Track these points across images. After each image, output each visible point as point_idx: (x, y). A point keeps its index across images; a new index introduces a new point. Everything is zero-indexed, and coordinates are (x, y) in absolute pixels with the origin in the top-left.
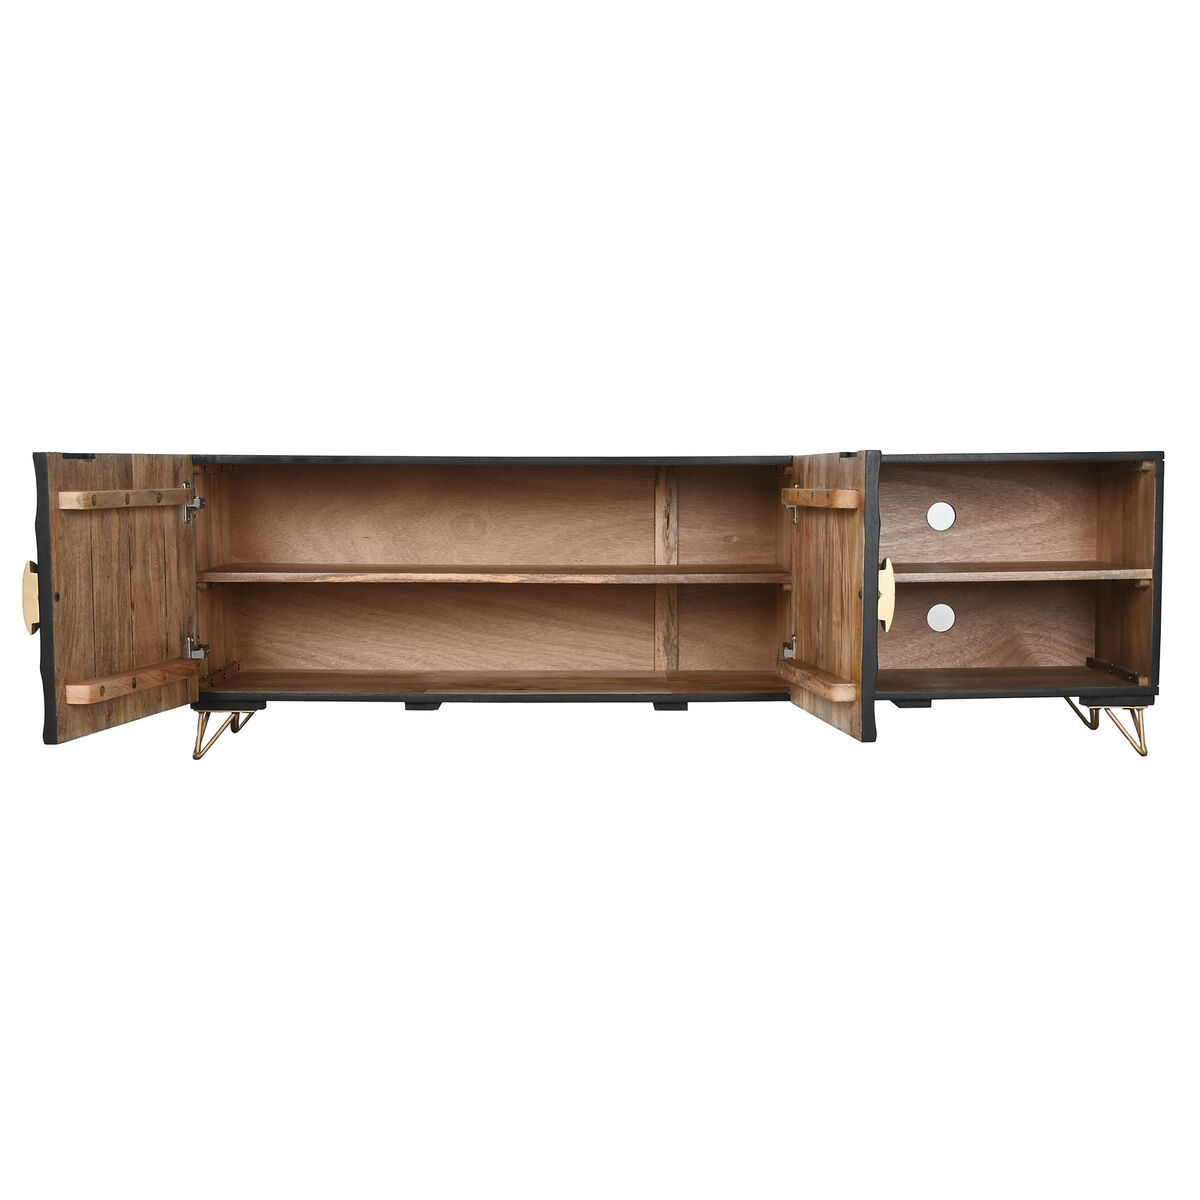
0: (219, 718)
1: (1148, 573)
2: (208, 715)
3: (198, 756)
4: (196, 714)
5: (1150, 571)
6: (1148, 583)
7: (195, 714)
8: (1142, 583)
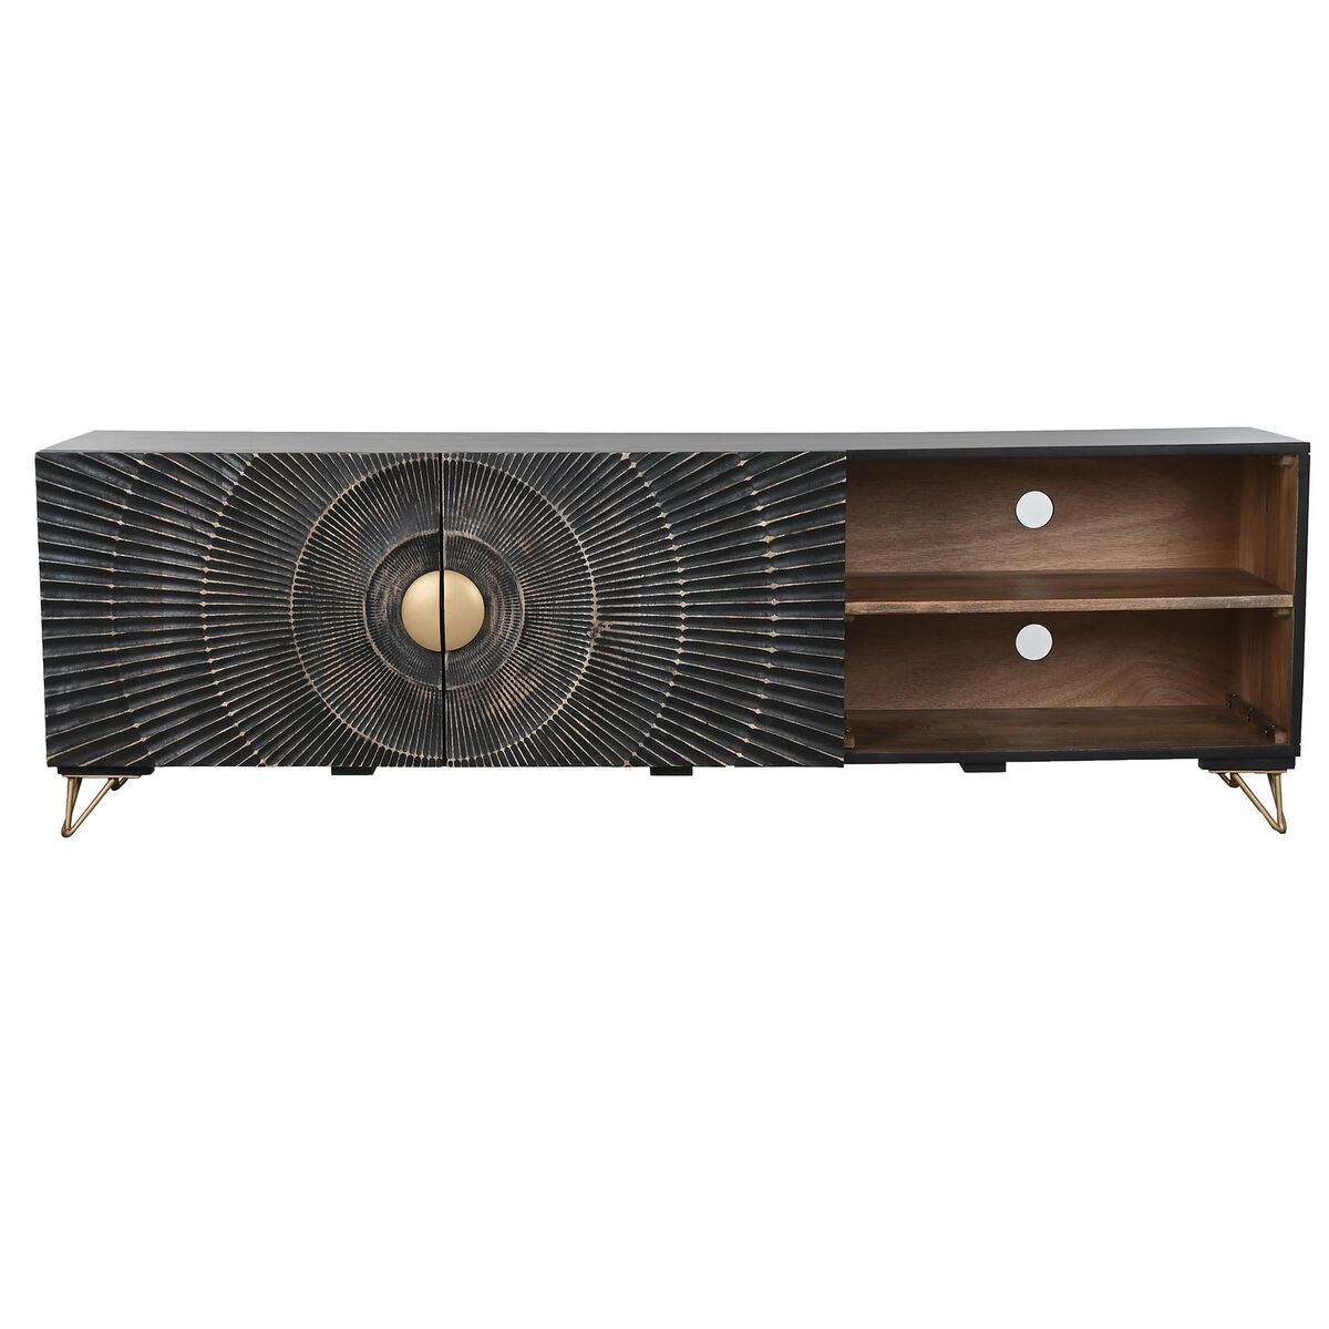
0: (92, 785)
1: (1287, 600)
2: (80, 780)
3: (68, 833)
4: (65, 780)
5: (1290, 597)
6: (1285, 612)
7: (63, 781)
8: (1280, 613)
